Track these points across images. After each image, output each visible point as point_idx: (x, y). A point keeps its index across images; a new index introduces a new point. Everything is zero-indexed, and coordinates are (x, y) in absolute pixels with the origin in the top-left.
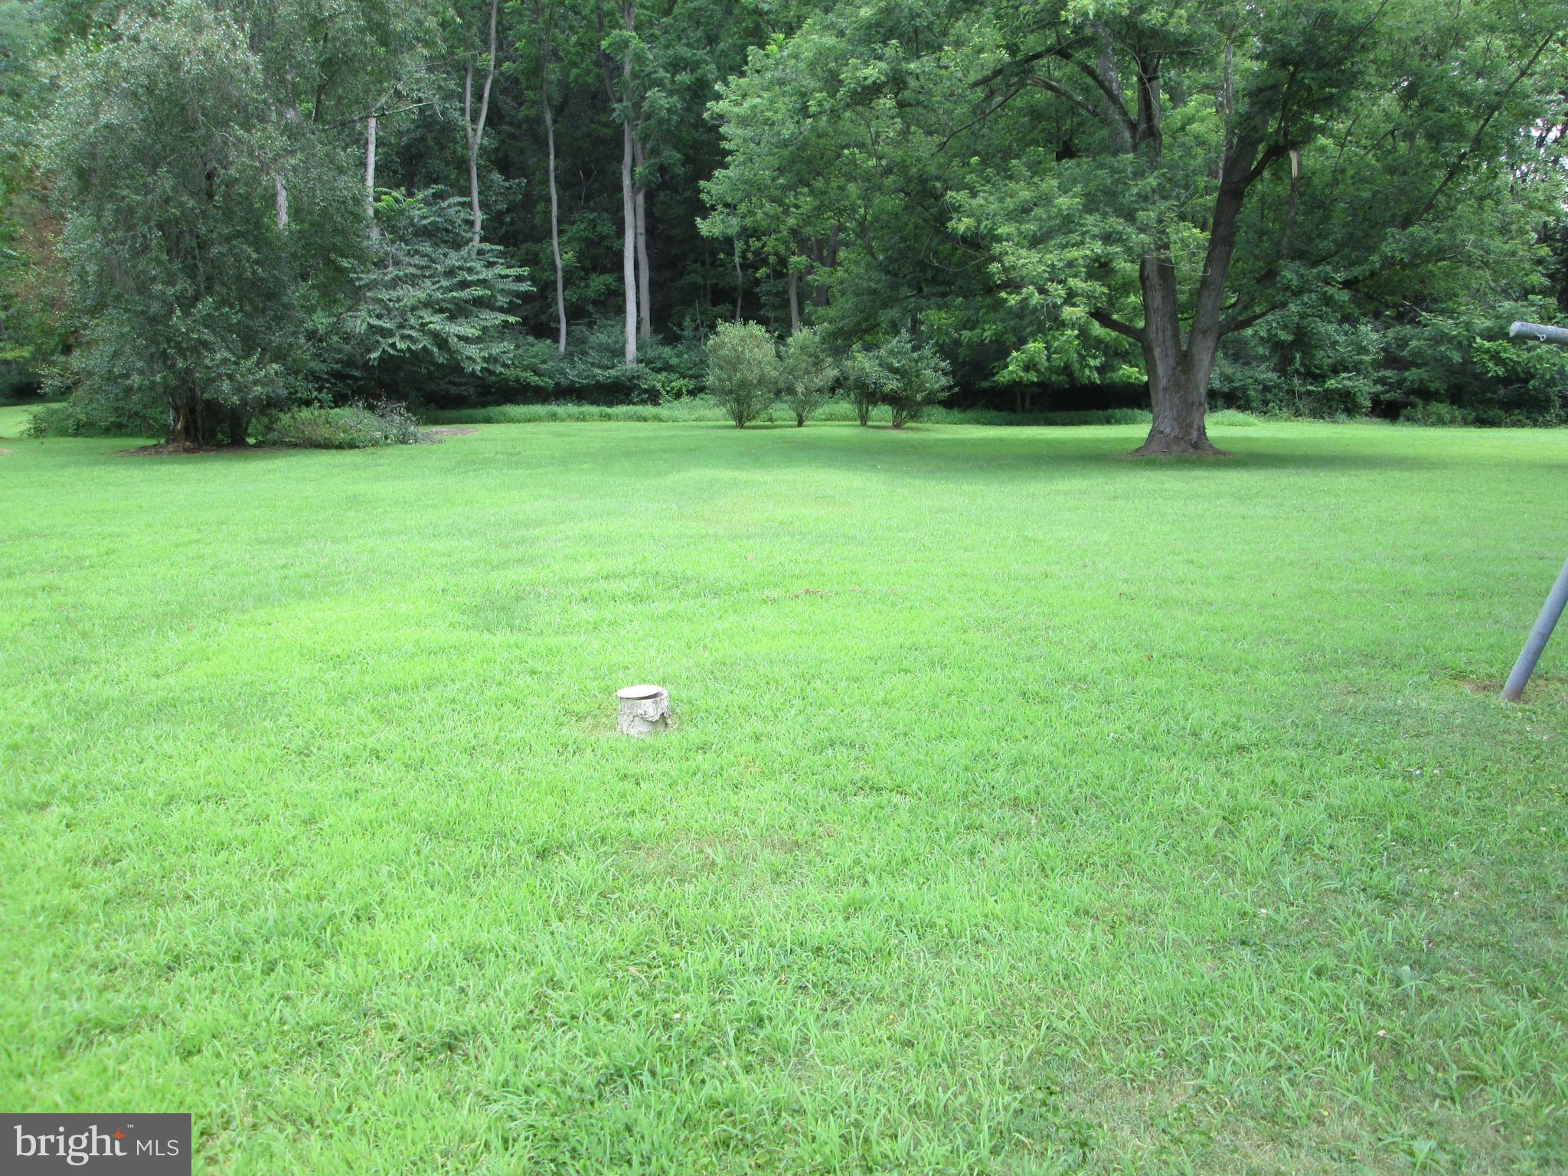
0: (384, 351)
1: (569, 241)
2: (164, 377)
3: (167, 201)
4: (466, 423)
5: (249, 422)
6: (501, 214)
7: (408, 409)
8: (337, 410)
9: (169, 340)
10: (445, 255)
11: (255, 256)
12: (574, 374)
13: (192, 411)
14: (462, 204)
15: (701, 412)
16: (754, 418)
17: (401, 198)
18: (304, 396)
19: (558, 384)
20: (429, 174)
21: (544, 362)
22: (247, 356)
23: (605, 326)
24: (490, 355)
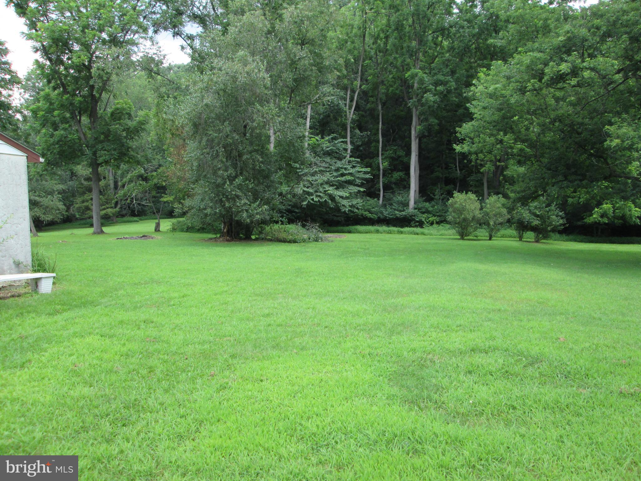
0: (309, 202)
1: (385, 158)
2: (220, 210)
3: (227, 136)
4: (340, 232)
5: (253, 229)
6: (359, 146)
7: (319, 227)
8: (288, 225)
9: (223, 195)
10: (335, 163)
11: (261, 160)
12: (387, 213)
13: (231, 224)
14: (342, 142)
15: (443, 232)
16: (468, 236)
17: (319, 139)
18: (276, 220)
19: (379, 218)
20: (330, 130)
21: (373, 208)
22: (255, 202)
23: (400, 193)
24: (352, 204)
